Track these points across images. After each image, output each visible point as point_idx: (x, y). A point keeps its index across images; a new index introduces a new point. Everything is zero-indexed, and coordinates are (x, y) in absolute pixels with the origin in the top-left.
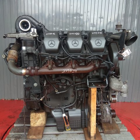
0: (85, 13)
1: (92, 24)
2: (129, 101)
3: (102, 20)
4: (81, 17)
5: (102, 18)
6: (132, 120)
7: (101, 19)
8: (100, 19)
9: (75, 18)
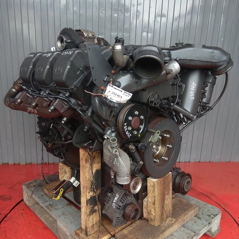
0: (134, 6)
1: (145, 27)
3: (164, 19)
4: (127, 15)
5: (164, 16)
6: (214, 195)
8: (160, 18)
9: (116, 15)
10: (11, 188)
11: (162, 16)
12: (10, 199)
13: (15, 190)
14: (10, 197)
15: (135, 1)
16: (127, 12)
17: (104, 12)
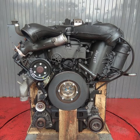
0: (80, 3)
1: (87, 16)
2: (126, 97)
4: (76, 9)
7: (98, 10)
9: (70, 9)
10: (6, 111)
11: (97, 9)
12: (4, 118)
13: (8, 112)
14: (4, 117)
15: (81, 1)
16: (76, 7)
17: (62, 7)
